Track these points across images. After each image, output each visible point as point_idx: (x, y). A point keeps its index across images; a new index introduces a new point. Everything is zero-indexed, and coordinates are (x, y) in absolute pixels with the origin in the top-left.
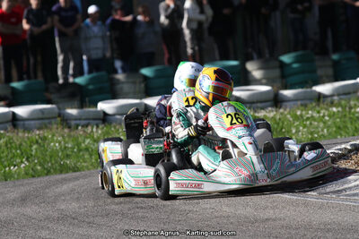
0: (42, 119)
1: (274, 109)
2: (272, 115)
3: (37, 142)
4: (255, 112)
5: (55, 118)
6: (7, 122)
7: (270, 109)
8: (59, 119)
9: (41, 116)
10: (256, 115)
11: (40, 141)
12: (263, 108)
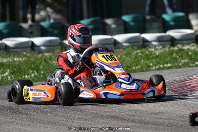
0: (50, 46)
1: (195, 45)
2: (193, 48)
3: (45, 61)
4: (183, 46)
5: (57, 46)
6: (28, 47)
7: (193, 44)
8: (60, 47)
9: (49, 44)
10: (184, 48)
11: (47, 60)
12: (188, 44)
